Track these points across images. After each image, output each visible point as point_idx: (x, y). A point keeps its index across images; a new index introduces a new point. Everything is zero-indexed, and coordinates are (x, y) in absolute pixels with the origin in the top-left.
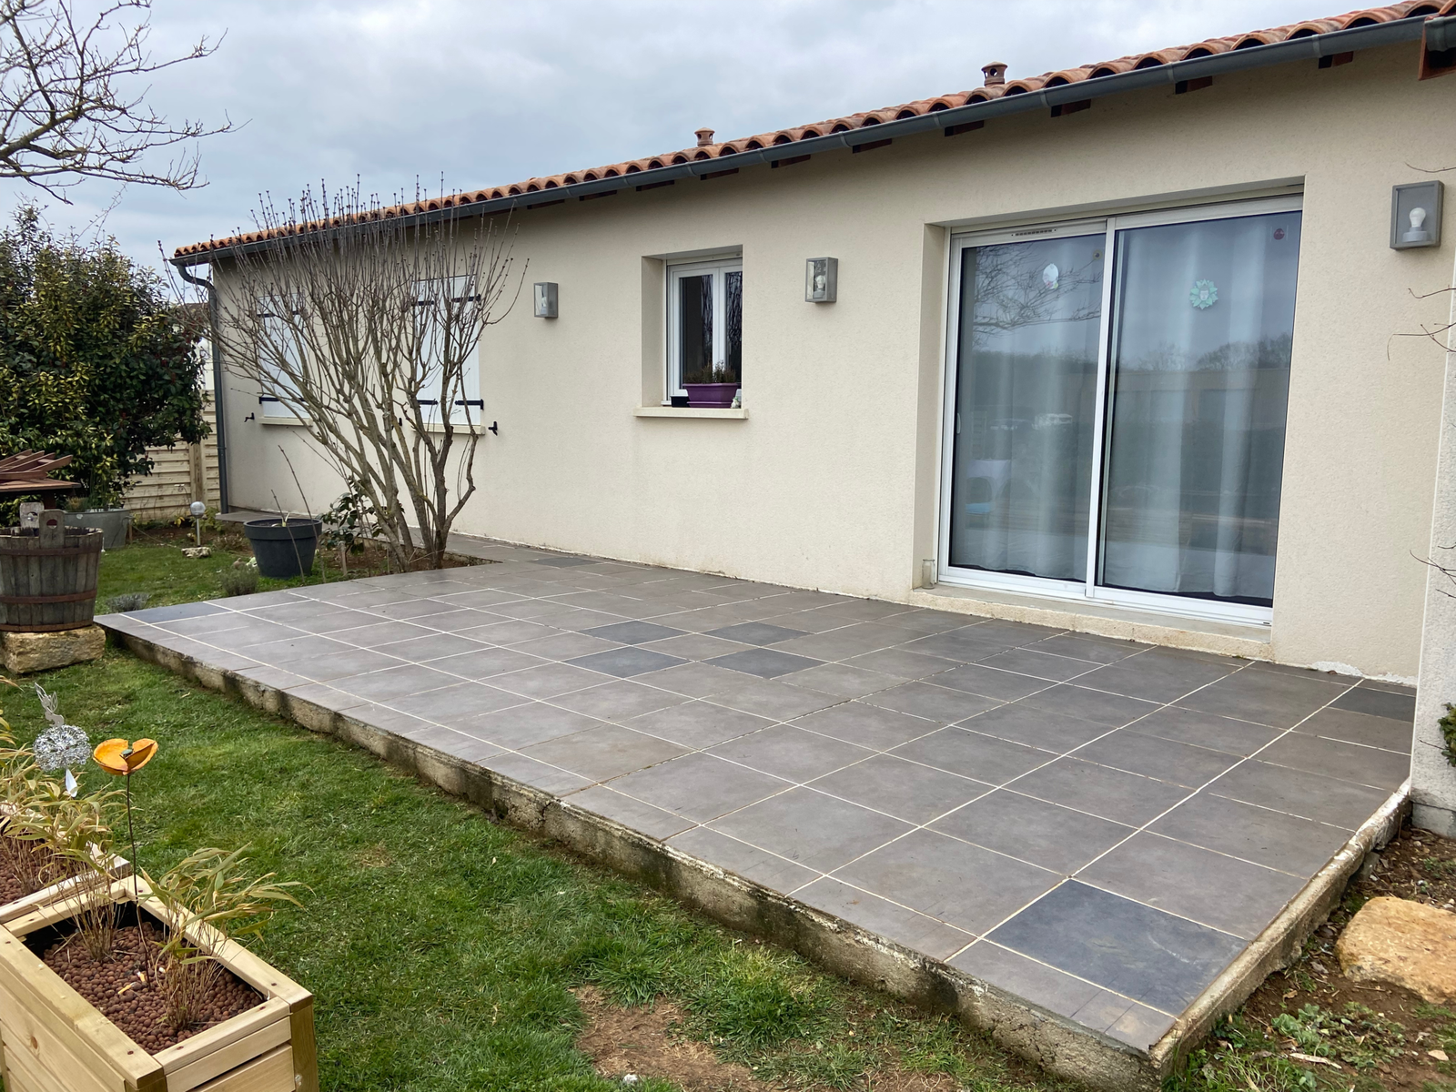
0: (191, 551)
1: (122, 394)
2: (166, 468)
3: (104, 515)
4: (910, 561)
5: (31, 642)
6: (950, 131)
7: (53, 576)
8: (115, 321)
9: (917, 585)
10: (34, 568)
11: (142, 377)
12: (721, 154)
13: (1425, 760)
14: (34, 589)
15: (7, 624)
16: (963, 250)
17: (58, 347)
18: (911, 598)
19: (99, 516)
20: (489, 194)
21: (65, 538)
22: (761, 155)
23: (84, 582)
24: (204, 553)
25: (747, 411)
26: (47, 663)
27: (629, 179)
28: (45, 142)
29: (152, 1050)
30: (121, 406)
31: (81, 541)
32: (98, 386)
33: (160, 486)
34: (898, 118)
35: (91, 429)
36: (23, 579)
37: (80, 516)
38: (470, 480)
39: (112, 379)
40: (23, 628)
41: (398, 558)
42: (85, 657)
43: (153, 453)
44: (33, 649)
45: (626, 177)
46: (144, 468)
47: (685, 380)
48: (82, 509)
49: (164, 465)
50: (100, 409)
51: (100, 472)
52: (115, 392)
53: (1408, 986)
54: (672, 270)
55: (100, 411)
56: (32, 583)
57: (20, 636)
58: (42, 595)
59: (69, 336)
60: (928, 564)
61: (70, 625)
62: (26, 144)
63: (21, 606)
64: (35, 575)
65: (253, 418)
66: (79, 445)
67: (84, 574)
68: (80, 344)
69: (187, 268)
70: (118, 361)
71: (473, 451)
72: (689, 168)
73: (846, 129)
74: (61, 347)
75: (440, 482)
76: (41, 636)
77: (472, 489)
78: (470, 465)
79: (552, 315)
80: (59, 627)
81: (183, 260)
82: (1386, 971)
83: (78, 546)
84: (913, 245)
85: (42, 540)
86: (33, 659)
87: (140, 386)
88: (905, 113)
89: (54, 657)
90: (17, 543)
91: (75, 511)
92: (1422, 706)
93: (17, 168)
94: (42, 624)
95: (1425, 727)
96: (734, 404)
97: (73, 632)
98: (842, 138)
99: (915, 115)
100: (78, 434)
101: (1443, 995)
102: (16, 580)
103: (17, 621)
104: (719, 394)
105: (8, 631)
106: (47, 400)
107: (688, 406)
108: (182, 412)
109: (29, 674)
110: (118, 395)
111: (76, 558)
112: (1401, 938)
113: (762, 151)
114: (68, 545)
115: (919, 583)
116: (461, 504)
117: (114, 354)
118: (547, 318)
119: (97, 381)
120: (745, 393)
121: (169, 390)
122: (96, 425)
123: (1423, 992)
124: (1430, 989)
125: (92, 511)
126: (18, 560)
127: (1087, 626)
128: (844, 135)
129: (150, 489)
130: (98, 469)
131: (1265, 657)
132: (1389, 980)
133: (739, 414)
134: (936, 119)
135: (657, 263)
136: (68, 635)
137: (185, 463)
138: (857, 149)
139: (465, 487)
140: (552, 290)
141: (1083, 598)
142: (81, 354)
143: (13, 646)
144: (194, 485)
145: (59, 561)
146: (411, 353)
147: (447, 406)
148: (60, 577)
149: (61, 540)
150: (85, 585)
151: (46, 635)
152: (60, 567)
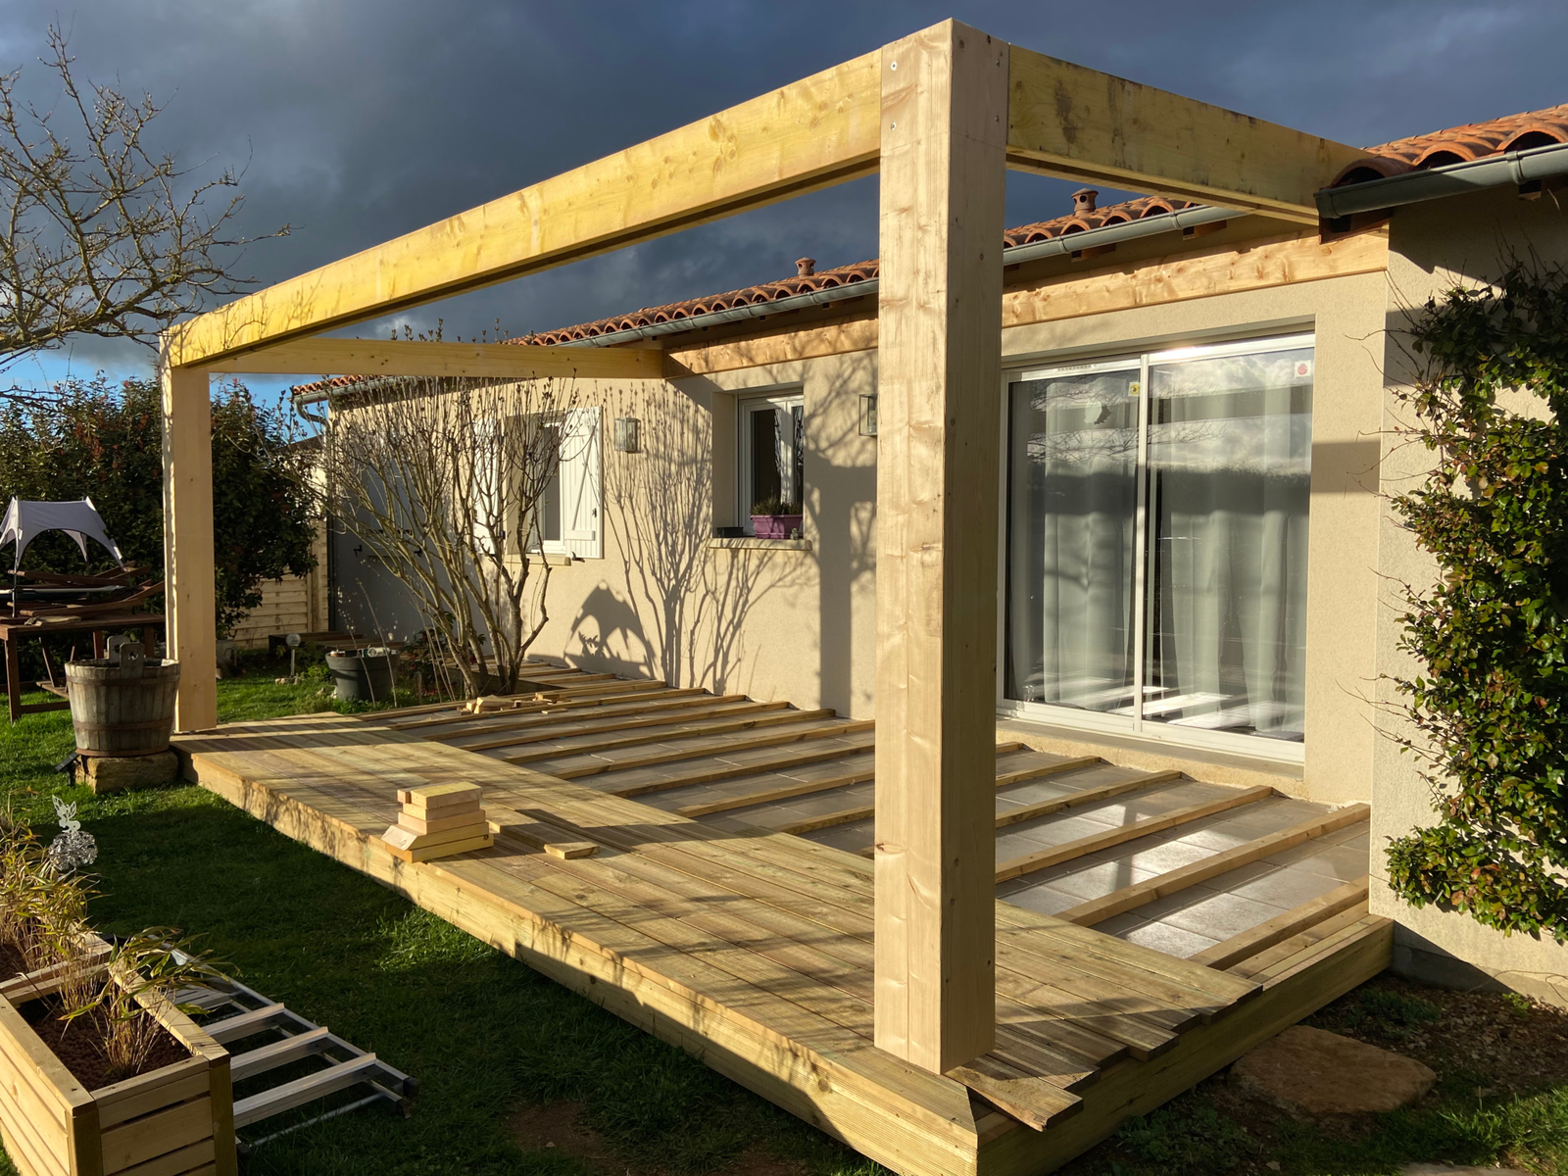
1: (234, 529)
2: (286, 598)
7: (131, 705)
8: (233, 461)
10: (113, 696)
11: (254, 513)
14: (114, 717)
16: (1011, 386)
23: (160, 711)
24: (295, 682)
25: (808, 542)
28: (149, 304)
29: (90, 1088)
30: (233, 541)
33: (266, 616)
36: (104, 707)
38: (544, 612)
39: (227, 514)
40: (102, 754)
42: (159, 781)
43: (267, 588)
44: (109, 774)
46: (255, 601)
49: (284, 595)
53: (1279, 1106)
54: (744, 405)
57: (98, 762)
58: (121, 722)
61: (143, 752)
62: (131, 306)
64: (115, 704)
65: (360, 550)
67: (161, 702)
69: (304, 406)
70: (231, 498)
71: (546, 581)
75: (516, 611)
76: (117, 761)
77: (546, 619)
78: (543, 597)
79: (632, 449)
80: (135, 752)
82: (1262, 1090)
83: (155, 677)
85: (122, 671)
87: (251, 521)
92: (1376, 842)
93: (123, 328)
95: (1379, 860)
96: (793, 535)
97: (148, 758)
101: (1310, 1114)
104: (782, 525)
108: (291, 546)
111: (153, 688)
112: (1293, 1062)
116: (535, 634)
117: (228, 491)
118: (627, 452)
120: (806, 525)
123: (1293, 1110)
124: (1298, 1107)
127: (1130, 761)
129: (267, 619)
132: (1262, 1099)
133: (799, 545)
136: (143, 760)
137: (304, 594)
139: (539, 617)
140: (633, 424)
141: (1132, 733)
146: (489, 489)
147: (524, 539)
148: (138, 705)
149: (139, 671)
150: (162, 713)
151: (122, 760)
152: (139, 697)
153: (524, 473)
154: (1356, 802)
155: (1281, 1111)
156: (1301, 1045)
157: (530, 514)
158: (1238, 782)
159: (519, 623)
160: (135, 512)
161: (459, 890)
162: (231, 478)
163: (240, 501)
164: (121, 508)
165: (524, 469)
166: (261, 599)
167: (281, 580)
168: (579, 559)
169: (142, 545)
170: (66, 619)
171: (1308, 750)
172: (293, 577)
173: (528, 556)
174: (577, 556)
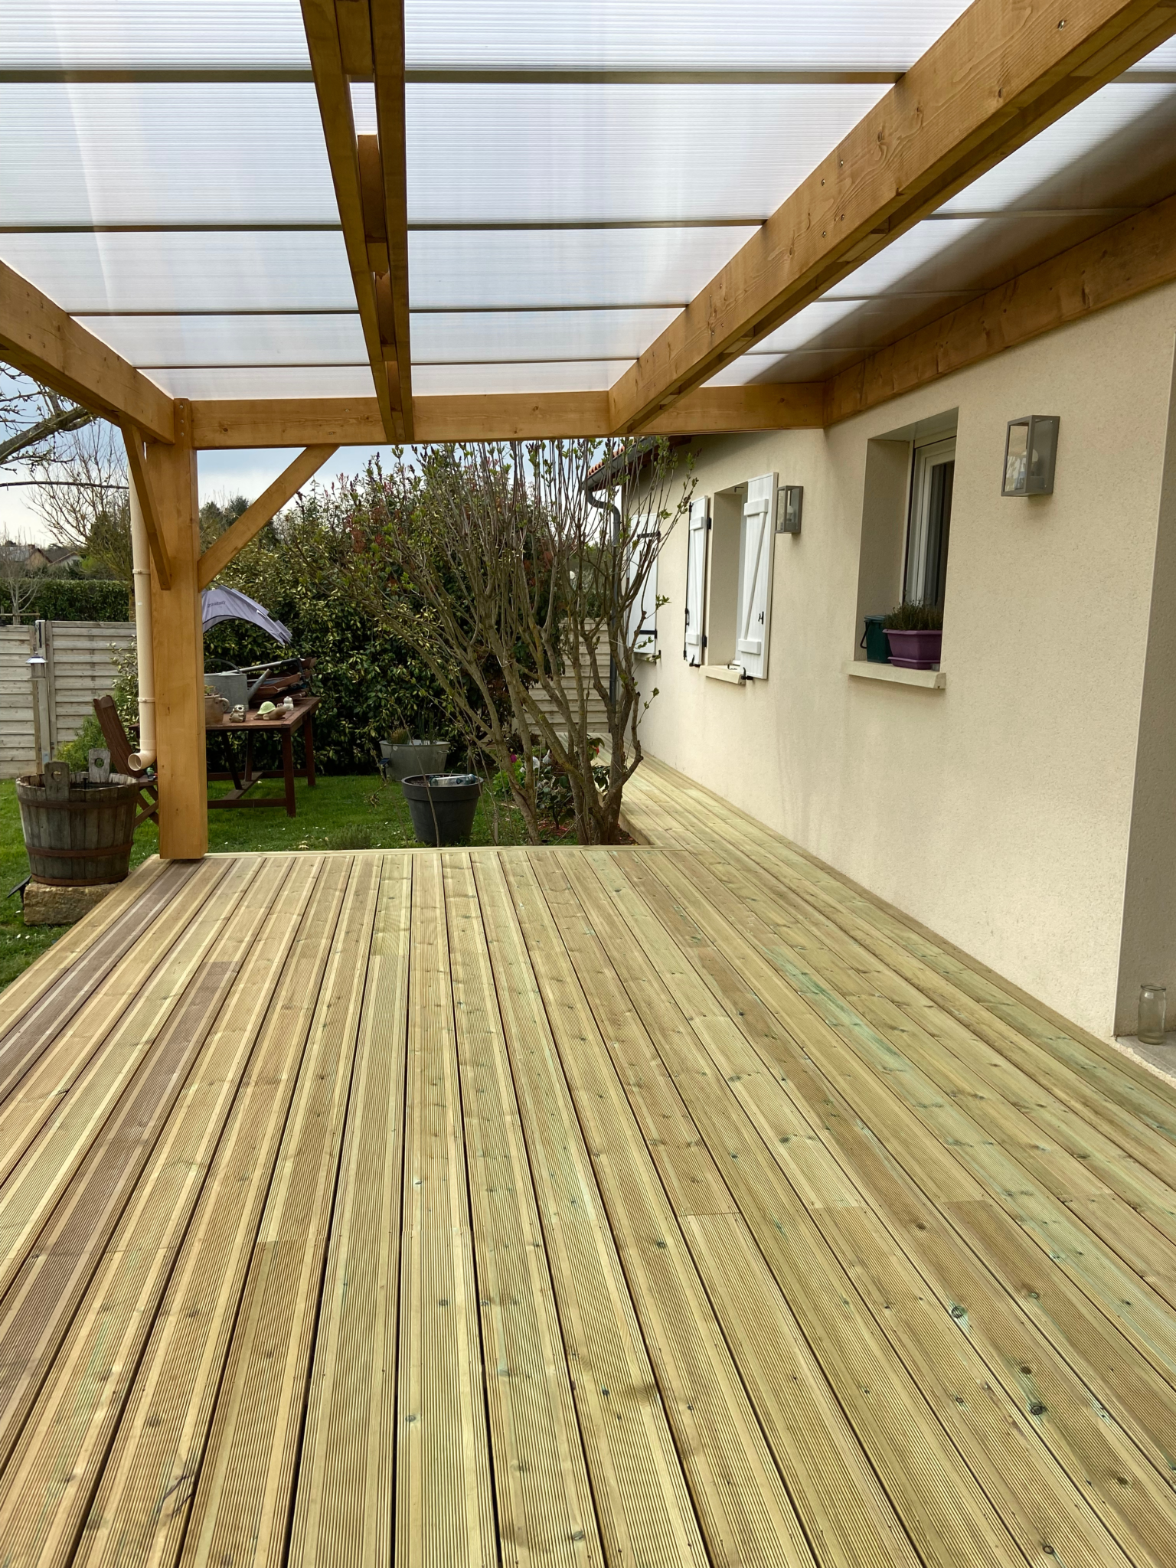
4: (1113, 983)
5: (36, 895)
9: (1125, 1030)
10: (44, 819)
14: (45, 841)
21: (70, 791)
25: (944, 676)
31: (88, 795)
36: (35, 829)
44: (38, 903)
54: (923, 454)
56: (42, 835)
58: (51, 848)
61: (80, 881)
63: (36, 857)
64: (45, 827)
76: (47, 890)
79: (796, 531)
80: (68, 882)
85: (48, 792)
86: (39, 912)
89: (59, 913)
90: (29, 793)
97: (81, 889)
107: (889, 662)
111: (83, 813)
115: (1131, 1025)
118: (793, 533)
126: (31, 809)
136: (76, 891)
140: (798, 496)
145: (66, 814)
148: (67, 831)
149: (65, 793)
150: (98, 841)
151: (54, 889)
152: (67, 822)
168: (750, 678)
174: (748, 674)
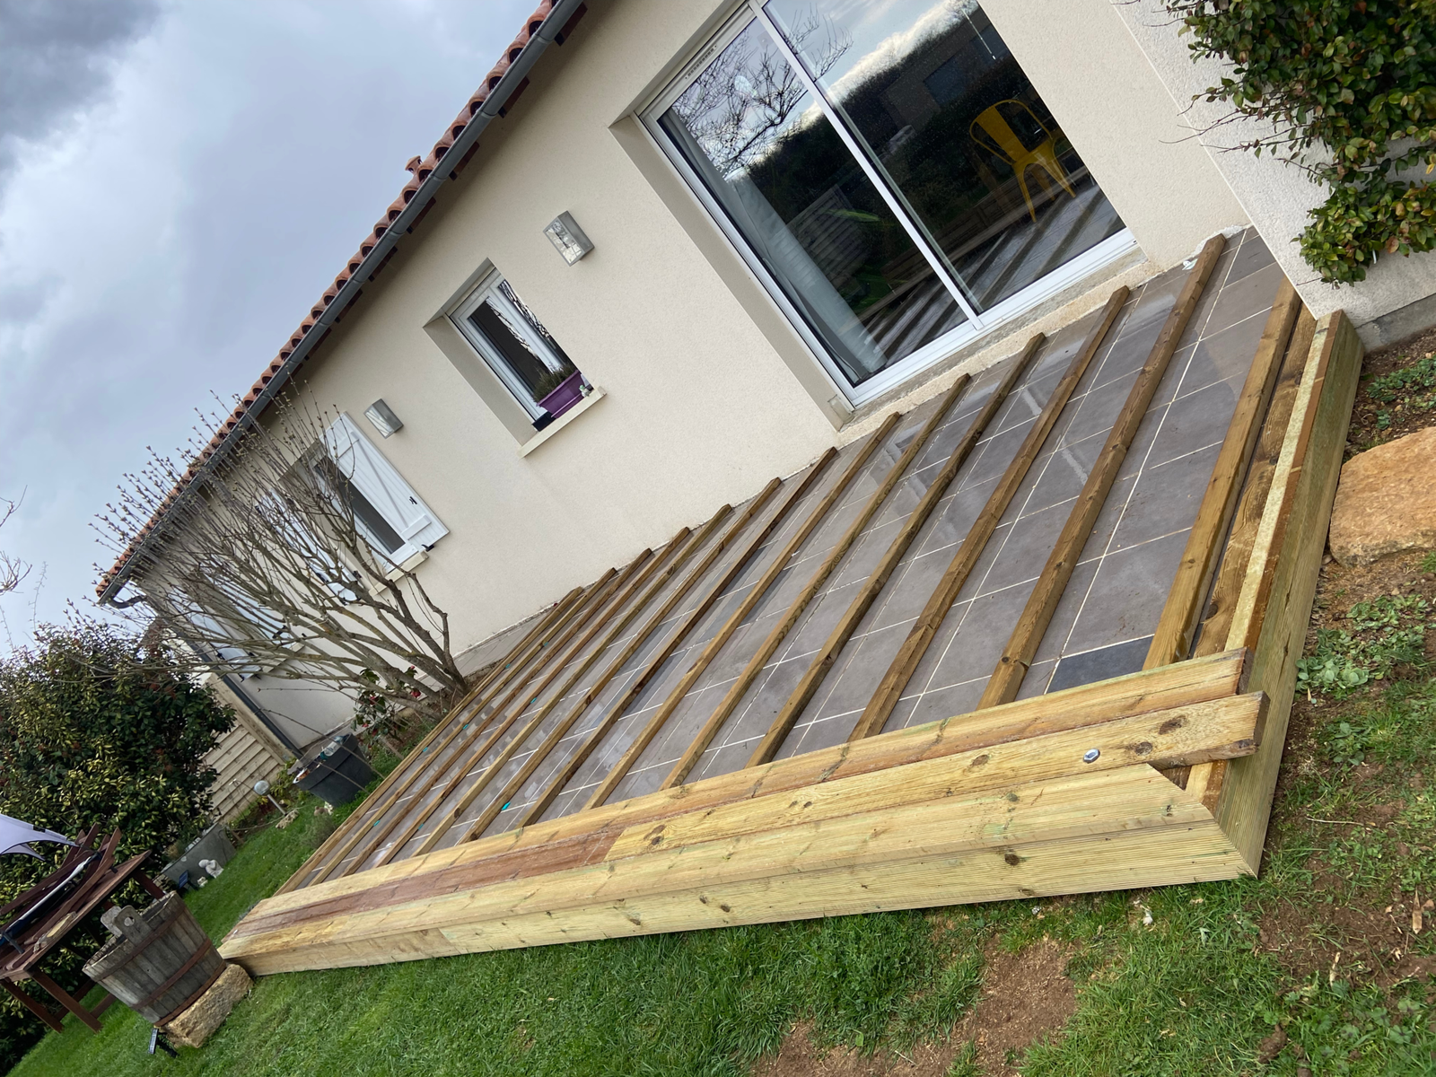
0: (283, 823)
1: (144, 738)
2: (236, 752)
3: (202, 843)
4: (819, 412)
5: (189, 1020)
6: (559, 39)
7: (164, 958)
9: (839, 426)
10: (145, 964)
11: (149, 713)
12: (406, 201)
13: (1317, 296)
14: (158, 979)
15: (161, 1018)
16: (660, 121)
17: (68, 742)
18: (843, 440)
19: (198, 847)
20: (270, 373)
21: (148, 924)
22: (435, 178)
23: (192, 943)
24: (293, 816)
25: (600, 388)
26: (214, 1024)
27: (357, 278)
30: (151, 747)
31: (163, 916)
32: (122, 746)
33: (243, 768)
34: (511, 61)
35: (142, 784)
36: (144, 979)
37: (184, 859)
38: (438, 611)
39: (127, 732)
40: (176, 1013)
41: (430, 716)
42: (240, 996)
43: (213, 759)
44: (195, 1023)
45: (353, 279)
46: (211, 776)
47: (539, 397)
48: (182, 852)
49: (233, 751)
50: (137, 761)
51: (175, 810)
52: (138, 740)
53: (1404, 547)
54: (456, 317)
55: (140, 763)
56: (153, 976)
57: (177, 1022)
58: (167, 978)
59: (68, 726)
60: (833, 402)
61: (209, 982)
63: (160, 999)
64: (150, 968)
66: (142, 802)
67: (187, 937)
68: (82, 725)
69: (115, 599)
70: (119, 716)
71: (420, 587)
72: (392, 233)
73: (480, 103)
74: (69, 739)
75: (417, 629)
76: (193, 1008)
77: (444, 616)
78: (428, 600)
79: (398, 427)
80: (201, 990)
81: (108, 593)
82: (1378, 545)
83: (163, 921)
84: (614, 153)
85: (133, 940)
86: (201, 1030)
87: (152, 720)
88: (513, 53)
89: (216, 1016)
90: (115, 957)
91: (177, 858)
92: (1280, 253)
94: (187, 998)
95: (1295, 268)
96: (584, 392)
97: (214, 985)
98: (483, 114)
99: (521, 49)
100: (135, 795)
102: (139, 983)
103: (167, 1012)
104: (568, 393)
105: (167, 1023)
106: (90, 792)
107: (554, 419)
109: (207, 1043)
110: (143, 741)
111: (170, 931)
112: (1378, 497)
113: (433, 175)
114: (154, 927)
115: (839, 423)
116: (446, 634)
117: (113, 714)
118: (396, 432)
119: (118, 743)
120: (587, 375)
121: (177, 705)
122: (144, 777)
123: (1421, 540)
124: (1424, 535)
125: (191, 846)
126: (127, 967)
127: (994, 357)
128: (482, 111)
129: (236, 778)
130: (172, 808)
131: (1153, 274)
132: (1385, 551)
133: (596, 396)
134: (539, 39)
135: (441, 322)
136: (213, 990)
137: (248, 736)
138: (502, 112)
139: (438, 619)
140: (381, 406)
141: (978, 333)
142: (88, 732)
143: (179, 1031)
144: (268, 748)
145: (158, 943)
146: (310, 551)
147: (373, 568)
148: (169, 954)
149: (146, 928)
150: (195, 943)
151: (196, 1004)
152: (164, 947)
153: (326, 514)
154: (1204, 242)
155: (1409, 551)
156: (1368, 477)
157: (360, 544)
158: (1095, 303)
159: (426, 636)
160: (53, 790)
161: (549, 913)
162: (105, 703)
163: (129, 714)
164: (39, 795)
165: (324, 513)
166: (215, 770)
167: (217, 744)
168: (432, 547)
169: (81, 809)
170: (63, 922)
171: (1134, 232)
172: (224, 735)
173: (388, 578)
174: (428, 545)
